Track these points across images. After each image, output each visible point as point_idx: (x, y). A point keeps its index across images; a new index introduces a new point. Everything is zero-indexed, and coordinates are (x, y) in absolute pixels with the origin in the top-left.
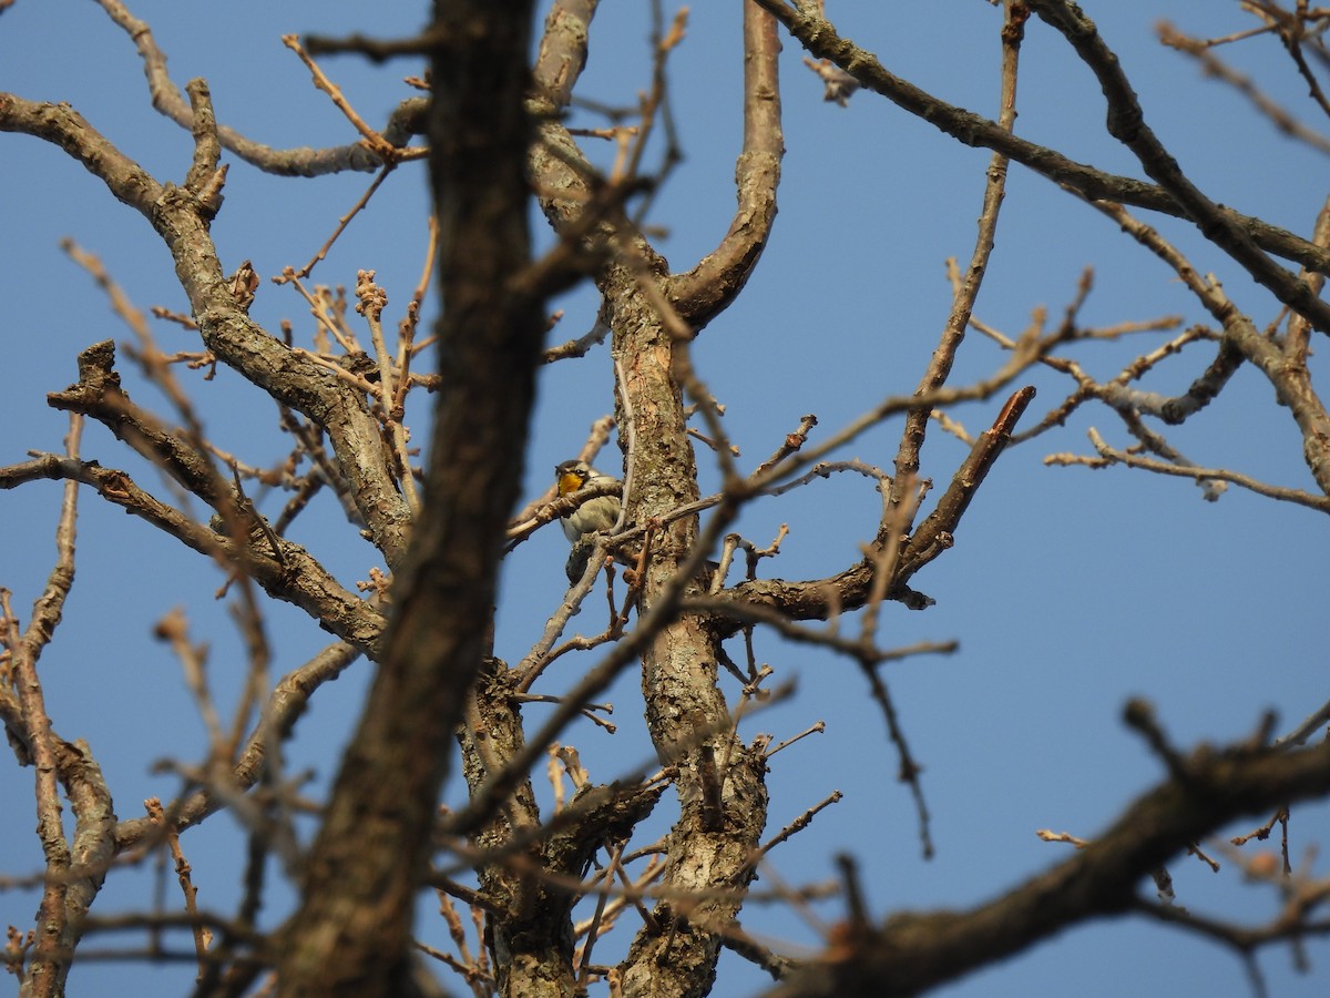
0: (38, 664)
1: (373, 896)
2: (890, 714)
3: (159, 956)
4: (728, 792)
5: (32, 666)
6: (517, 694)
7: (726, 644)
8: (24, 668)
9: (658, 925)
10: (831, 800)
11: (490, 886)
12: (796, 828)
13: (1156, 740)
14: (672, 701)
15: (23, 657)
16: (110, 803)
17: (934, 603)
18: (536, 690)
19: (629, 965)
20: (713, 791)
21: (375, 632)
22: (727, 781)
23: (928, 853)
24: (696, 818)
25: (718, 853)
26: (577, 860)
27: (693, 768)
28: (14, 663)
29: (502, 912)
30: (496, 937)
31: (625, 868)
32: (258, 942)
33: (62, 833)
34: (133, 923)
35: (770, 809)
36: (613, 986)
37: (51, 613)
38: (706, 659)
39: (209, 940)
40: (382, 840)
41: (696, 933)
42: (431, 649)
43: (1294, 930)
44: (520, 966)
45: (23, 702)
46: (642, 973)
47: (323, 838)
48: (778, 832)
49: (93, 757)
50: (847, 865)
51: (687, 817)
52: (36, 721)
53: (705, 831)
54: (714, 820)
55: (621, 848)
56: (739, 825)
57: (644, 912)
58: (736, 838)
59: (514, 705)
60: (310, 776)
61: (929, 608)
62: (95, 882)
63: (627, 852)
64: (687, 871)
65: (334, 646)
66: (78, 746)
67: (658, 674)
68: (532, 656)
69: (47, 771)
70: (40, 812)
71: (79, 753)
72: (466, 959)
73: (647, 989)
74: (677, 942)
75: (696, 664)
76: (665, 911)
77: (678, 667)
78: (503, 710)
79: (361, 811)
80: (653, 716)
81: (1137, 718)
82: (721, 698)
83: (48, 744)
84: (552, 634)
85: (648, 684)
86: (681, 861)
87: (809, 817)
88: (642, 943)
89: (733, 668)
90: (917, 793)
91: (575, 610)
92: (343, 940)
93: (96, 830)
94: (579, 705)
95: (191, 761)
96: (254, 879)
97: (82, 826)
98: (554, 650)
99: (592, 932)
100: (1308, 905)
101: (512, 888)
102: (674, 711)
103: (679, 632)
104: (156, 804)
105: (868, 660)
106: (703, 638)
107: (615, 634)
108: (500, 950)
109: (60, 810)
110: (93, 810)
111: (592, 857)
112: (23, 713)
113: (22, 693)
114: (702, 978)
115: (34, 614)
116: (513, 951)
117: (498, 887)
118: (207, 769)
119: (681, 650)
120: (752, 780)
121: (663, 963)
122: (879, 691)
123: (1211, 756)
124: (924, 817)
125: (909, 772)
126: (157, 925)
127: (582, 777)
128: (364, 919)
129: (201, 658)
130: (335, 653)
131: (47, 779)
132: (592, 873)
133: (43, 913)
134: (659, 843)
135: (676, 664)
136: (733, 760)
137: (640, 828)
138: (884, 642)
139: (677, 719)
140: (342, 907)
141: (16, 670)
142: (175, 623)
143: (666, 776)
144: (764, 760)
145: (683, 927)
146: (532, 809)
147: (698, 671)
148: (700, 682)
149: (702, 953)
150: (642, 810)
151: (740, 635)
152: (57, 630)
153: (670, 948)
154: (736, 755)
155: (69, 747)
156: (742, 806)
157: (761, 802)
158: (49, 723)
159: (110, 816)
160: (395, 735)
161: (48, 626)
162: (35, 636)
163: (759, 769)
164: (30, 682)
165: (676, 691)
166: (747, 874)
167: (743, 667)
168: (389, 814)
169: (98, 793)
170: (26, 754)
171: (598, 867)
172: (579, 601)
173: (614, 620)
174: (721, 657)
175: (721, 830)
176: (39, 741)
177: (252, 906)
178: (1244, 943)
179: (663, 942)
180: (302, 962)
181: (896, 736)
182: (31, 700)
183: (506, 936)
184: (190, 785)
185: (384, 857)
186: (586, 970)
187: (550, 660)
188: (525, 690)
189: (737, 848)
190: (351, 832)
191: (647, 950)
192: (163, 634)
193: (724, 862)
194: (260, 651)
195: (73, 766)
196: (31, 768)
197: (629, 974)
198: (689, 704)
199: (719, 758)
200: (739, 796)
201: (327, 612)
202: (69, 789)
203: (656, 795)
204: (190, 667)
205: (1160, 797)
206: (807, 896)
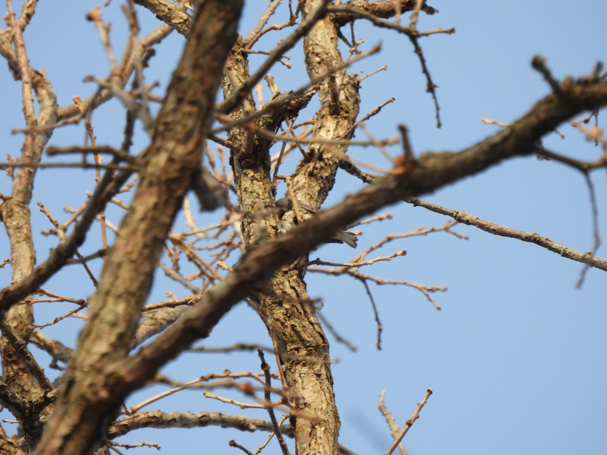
1: (185, 140)
2: (423, 60)
3: (86, 166)
4: (342, 97)
5: (21, 35)
6: (247, 50)
7: (342, 29)
8: (18, 36)
9: (309, 157)
10: (390, 101)
11: (233, 138)
12: (373, 114)
13: (547, 75)
14: (317, 55)
15: (17, 30)
16: (55, 98)
17: (438, 12)
18: (255, 48)
19: (295, 175)
20: (335, 97)
21: (182, 20)
22: (342, 92)
23: (439, 125)
24: (327, 109)
25: (337, 124)
26: (274, 125)
27: (326, 85)
28: (13, 33)
29: (238, 150)
30: (235, 162)
31: (294, 131)
32: (131, 160)
33: (33, 112)
34: (75, 150)
35: (361, 105)
36: (288, 185)
37: (30, 11)
38: (333, 35)
40: (190, 114)
41: (326, 161)
42: (214, 27)
43: (606, 164)
44: (246, 175)
45: (16, 52)
46: (302, 179)
47: (162, 113)
48: (365, 116)
49: (48, 77)
50: (404, 130)
51: (323, 108)
52: (22, 60)
53: (332, 114)
54: (335, 110)
55: (293, 122)
56: (347, 112)
57: (303, 151)
58: (345, 118)
59: (245, 55)
60: (157, 84)
62: (48, 134)
63: (296, 124)
64: (322, 133)
65: (163, 26)
66: (41, 72)
67: (311, 42)
68: (254, 33)
69: (27, 83)
70: (24, 102)
71: (41, 75)
72: (215, 173)
73: (303, 187)
74: (318, 165)
75: (328, 38)
76: (312, 151)
77: (320, 39)
78: (240, 57)
79: (180, 101)
80: (308, 62)
81: (538, 64)
82: (339, 54)
83: (28, 71)
84: (263, 23)
85: (306, 47)
86: (320, 128)
87: (379, 109)
88: (301, 166)
89: (345, 40)
90: (434, 97)
91: (273, 13)
92: (171, 160)
93: (49, 111)
94: (277, 56)
95: (102, 78)
96: (129, 131)
97: (42, 109)
98: (264, 30)
99: (279, 161)
101: (242, 140)
102: (318, 59)
103: (321, 23)
104: (78, 98)
105: (413, 36)
106: (332, 26)
107: (292, 23)
108: (237, 167)
109: (33, 101)
110: (48, 103)
111: (280, 126)
112: (17, 56)
113: (16, 47)
114: (329, 182)
115: (22, 11)
116: (243, 168)
117: (236, 138)
118: (109, 81)
119: (322, 32)
120: (353, 91)
121: (311, 175)
122: (418, 50)
123: (571, 83)
124: (438, 109)
125: (431, 88)
126: (85, 152)
127: (275, 89)
128: (181, 150)
129: (108, 30)
130: (159, 32)
131: (27, 87)
132: (280, 132)
133: (24, 148)
134: (310, 119)
135: (319, 37)
136: (345, 82)
137: (302, 112)
139: (319, 63)
140: (170, 145)
141: (13, 37)
142: (95, 13)
143: (314, 89)
144: (359, 82)
145: (320, 158)
146: (253, 103)
147: (329, 41)
148: (330, 46)
149: (329, 171)
150: (303, 104)
151: (348, 25)
152: (33, 18)
153: (315, 168)
154: (346, 80)
155: (37, 73)
156: (349, 104)
157: (357, 102)
158: (28, 61)
159: (55, 104)
160: (196, 66)
161: (29, 16)
162: (22, 21)
163: (356, 86)
164: (20, 42)
165: (318, 50)
166: (351, 134)
167: (350, 40)
168: (192, 103)
169: (51, 95)
170: (17, 75)
171: (282, 130)
172: (275, 8)
173: (292, 17)
174: (340, 35)
175: (338, 114)
176: (24, 69)
177: (127, 144)
178: (584, 169)
179: (311, 165)
180: (150, 169)
181: (425, 71)
182: (20, 50)
183: (240, 161)
184: (102, 88)
185: (190, 123)
186: (276, 177)
187: (262, 34)
188: (250, 48)
189: (346, 123)
190: (175, 110)
191: (304, 169)
192: (90, 18)
193: (340, 129)
194: (135, 26)
195: (38, 82)
196: (19, 83)
197: (295, 179)
198: (325, 56)
199: (338, 81)
200: (347, 99)
201: (159, 11)
202: (37, 92)
203: (310, 97)
204: (102, 33)
205: (547, 101)
206: (384, 143)
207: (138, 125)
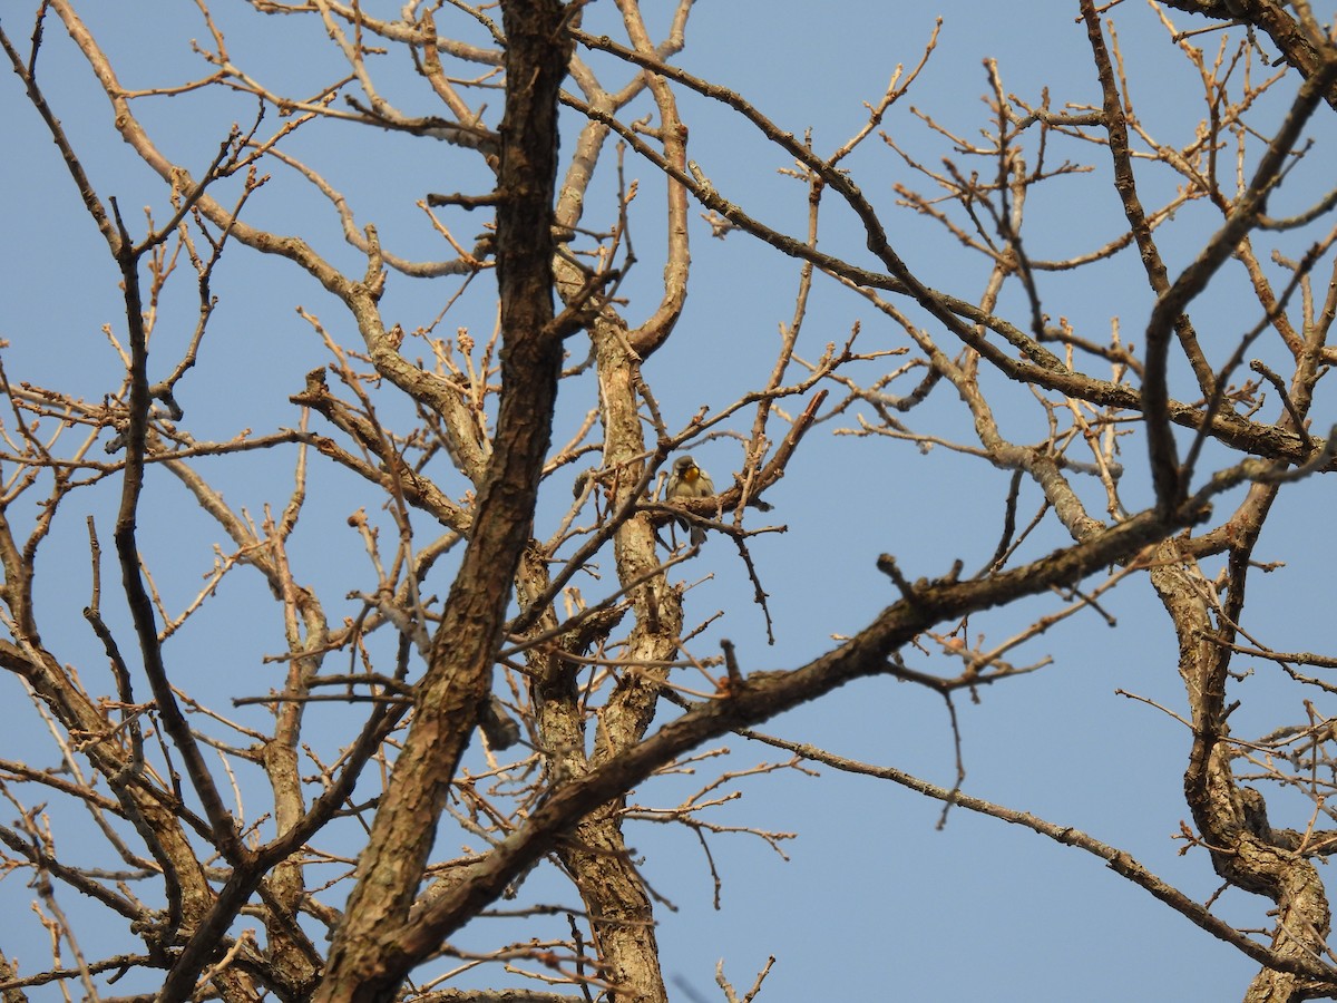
0: (286, 544)
1: (469, 665)
2: (750, 566)
3: (353, 698)
4: (661, 611)
5: (282, 546)
6: (547, 559)
7: (660, 531)
8: (278, 548)
9: (623, 684)
10: (718, 616)
11: (533, 663)
12: (699, 631)
13: (897, 577)
14: (631, 562)
15: (277, 541)
16: (325, 620)
17: (773, 508)
18: (557, 556)
19: (608, 706)
20: (654, 611)
21: (469, 525)
22: (661, 605)
23: (771, 642)
24: (644, 626)
25: (656, 645)
26: (581, 646)
27: (643, 599)
28: (273, 544)
29: (539, 677)
30: (536, 691)
31: (606, 653)
32: (406, 690)
33: (299, 637)
34: (338, 680)
35: (684, 621)
36: (600, 718)
37: (292, 517)
38: (649, 539)
39: (380, 690)
40: (474, 634)
41: (644, 688)
42: (500, 530)
43: (971, 681)
44: (549, 707)
45: (277, 566)
46: (616, 710)
47: (440, 634)
48: (690, 633)
49: (315, 596)
50: (727, 646)
51: (639, 625)
52: (284, 576)
53: (650, 633)
54: (654, 627)
55: (604, 642)
56: (668, 630)
57: (616, 677)
58: (666, 637)
59: (545, 564)
60: (435, 600)
61: (771, 511)
62: (317, 663)
63: (607, 645)
64: (640, 656)
65: (446, 534)
66: (307, 590)
67: (623, 547)
68: (555, 538)
69: (290, 603)
70: (287, 625)
71: (308, 593)
72: (519, 704)
73: (618, 719)
74: (634, 694)
75: (644, 542)
76: (628, 676)
77: (634, 544)
78: (539, 567)
79: (462, 618)
80: (621, 571)
81: (885, 565)
82: (658, 561)
83: (291, 589)
84: (565, 525)
85: (618, 552)
86: (636, 649)
87: (706, 625)
88: (615, 694)
89: (664, 544)
90: (765, 608)
91: (578, 513)
92: (452, 689)
93: (318, 635)
94: (579, 563)
95: (369, 594)
96: (403, 657)
97: (310, 633)
98: (567, 534)
99: (587, 691)
100: (979, 667)
101: (544, 665)
102: (632, 568)
103: (632, 523)
104: (350, 620)
105: (738, 536)
106: (648, 528)
107: (599, 526)
108: (538, 698)
109: (298, 624)
110: (316, 624)
111: (588, 647)
112: (278, 572)
113: (277, 560)
114: (648, 713)
115: (283, 518)
116: (545, 699)
117: (537, 664)
118: (377, 597)
119: (635, 533)
120: (675, 605)
121: (627, 705)
122: (744, 553)
123: (926, 585)
124: (769, 622)
125: (761, 597)
126: (352, 681)
127: (583, 604)
128: (464, 677)
129: (374, 537)
130: (447, 539)
131: (291, 607)
132: (588, 656)
133: (289, 680)
134: (625, 640)
135: (633, 542)
136: (664, 594)
137: (613, 631)
138: (747, 526)
139: (634, 572)
140: (452, 671)
141: (273, 548)
142: (360, 517)
143: (628, 603)
144: (681, 594)
145: (638, 685)
146: (555, 621)
147: (645, 546)
148: (646, 552)
149: (648, 699)
150: (615, 620)
151: (668, 526)
152: (296, 526)
153: (631, 697)
154: (666, 591)
155: (303, 590)
156: (669, 619)
157: (680, 617)
158: (292, 577)
159: (325, 628)
160: (479, 577)
161: (291, 524)
162: (284, 529)
163: (679, 599)
164: (281, 555)
165: (633, 556)
166: (673, 655)
167: (670, 544)
168: (476, 621)
169: (319, 615)
170: (279, 593)
171: (591, 653)
172: (580, 508)
173: (599, 518)
174: (658, 538)
175: (658, 632)
176: (286, 587)
177: (402, 672)
178: (944, 688)
179: (627, 693)
180: (428, 700)
181: (753, 577)
182: (282, 564)
183: (541, 691)
184: (369, 606)
185: (475, 644)
186: (585, 709)
187: (564, 540)
188: (551, 556)
189: (667, 642)
190: (456, 630)
191: (618, 698)
192: (353, 523)
193: (660, 649)
194: (406, 531)
195: (305, 601)
196: (282, 601)
197: (608, 711)
198: (640, 564)
199: (657, 593)
200: (668, 613)
201: (442, 514)
202: (303, 613)
203: (623, 613)
204: (369, 539)
205: (897, 607)
206: (706, 664)
207: (414, 648)
